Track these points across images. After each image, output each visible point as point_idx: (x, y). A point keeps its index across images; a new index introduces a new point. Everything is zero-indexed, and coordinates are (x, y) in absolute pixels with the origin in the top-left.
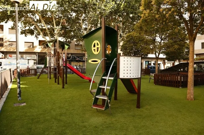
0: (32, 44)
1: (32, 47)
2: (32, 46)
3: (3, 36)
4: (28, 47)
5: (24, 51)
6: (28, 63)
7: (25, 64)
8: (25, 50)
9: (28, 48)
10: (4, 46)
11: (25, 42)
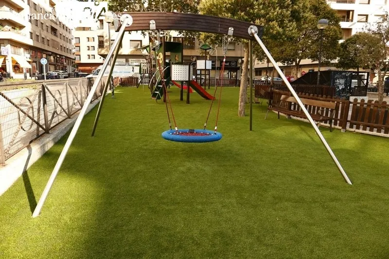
0: (139, 42)
1: (139, 47)
2: (140, 45)
3: (103, 32)
4: (135, 47)
5: (130, 54)
6: (133, 71)
7: (129, 72)
8: (131, 52)
9: (134, 49)
10: (104, 46)
11: (131, 40)
